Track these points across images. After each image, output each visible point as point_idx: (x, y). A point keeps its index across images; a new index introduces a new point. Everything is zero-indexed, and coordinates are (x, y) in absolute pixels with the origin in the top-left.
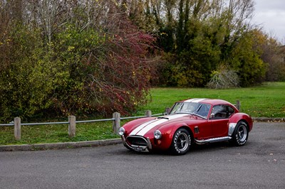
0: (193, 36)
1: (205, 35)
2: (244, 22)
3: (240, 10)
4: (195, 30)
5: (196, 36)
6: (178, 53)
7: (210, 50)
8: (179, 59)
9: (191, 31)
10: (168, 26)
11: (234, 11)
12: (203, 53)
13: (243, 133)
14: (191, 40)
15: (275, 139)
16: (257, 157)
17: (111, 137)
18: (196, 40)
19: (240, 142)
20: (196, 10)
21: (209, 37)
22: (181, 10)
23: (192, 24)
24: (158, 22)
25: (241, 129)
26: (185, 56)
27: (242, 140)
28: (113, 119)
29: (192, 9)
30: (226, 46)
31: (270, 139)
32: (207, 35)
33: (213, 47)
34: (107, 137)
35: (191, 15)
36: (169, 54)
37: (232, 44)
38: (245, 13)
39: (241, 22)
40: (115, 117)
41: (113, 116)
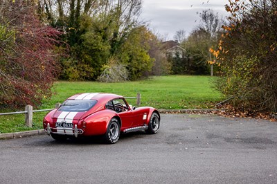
0: (84, 31)
1: (95, 31)
2: (132, 18)
3: (129, 7)
4: (86, 25)
5: (87, 31)
7: (101, 45)
8: (70, 53)
9: (82, 26)
10: (59, 20)
11: (123, 8)
12: (94, 48)
14: (83, 35)
15: (178, 129)
16: (168, 146)
17: (25, 130)
18: (87, 35)
20: (87, 6)
21: (101, 32)
22: (72, 5)
23: (83, 19)
26: (76, 50)
28: (26, 112)
29: (83, 5)
30: (115, 41)
31: (174, 129)
32: (98, 31)
33: (104, 42)
34: (20, 130)
35: (82, 9)
36: (61, 48)
37: (122, 39)
38: (133, 10)
39: (129, 18)
40: (28, 110)
41: (26, 108)
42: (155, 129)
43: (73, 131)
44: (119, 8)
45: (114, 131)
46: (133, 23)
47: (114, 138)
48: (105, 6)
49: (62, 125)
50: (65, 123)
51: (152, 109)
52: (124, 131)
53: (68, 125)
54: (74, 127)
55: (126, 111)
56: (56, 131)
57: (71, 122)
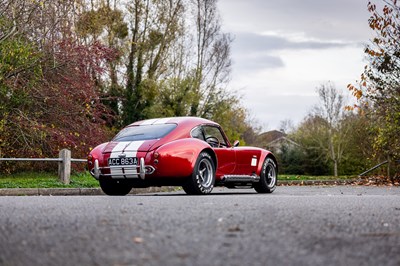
0: (148, 105)
1: (164, 103)
2: (217, 87)
3: (213, 71)
4: (151, 96)
5: (152, 104)
9: (144, 100)
10: (112, 89)
11: (205, 72)
14: (146, 109)
17: (58, 186)
18: (152, 109)
20: (152, 69)
21: (172, 104)
22: (130, 67)
23: (147, 87)
24: (97, 83)
28: (60, 159)
29: (145, 69)
32: (167, 102)
34: (50, 186)
35: (144, 76)
36: (114, 128)
38: (220, 75)
39: (213, 87)
40: (63, 157)
41: (60, 154)
42: (270, 186)
43: (138, 169)
44: (198, 72)
45: (205, 174)
46: (220, 92)
47: (205, 185)
48: (177, 71)
49: (119, 161)
50: (124, 157)
51: (265, 152)
52: (222, 177)
53: (130, 160)
54: (139, 163)
55: (225, 148)
56: (108, 171)
57: (134, 155)
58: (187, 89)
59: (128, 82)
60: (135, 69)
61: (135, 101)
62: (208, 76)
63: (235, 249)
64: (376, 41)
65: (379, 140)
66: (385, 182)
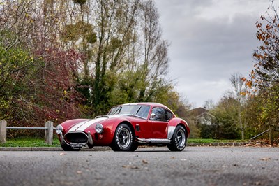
0: (110, 90)
1: (122, 88)
2: (159, 77)
3: (155, 66)
4: (112, 84)
5: (113, 89)
6: (95, 106)
8: (95, 112)
9: (107, 84)
10: (85, 79)
11: (149, 67)
13: (181, 138)
14: (108, 93)
17: (44, 146)
18: (113, 93)
19: (179, 147)
20: (113, 65)
21: (127, 90)
22: (98, 64)
23: (109, 77)
24: (75, 75)
25: (179, 134)
26: (101, 109)
27: (181, 145)
28: (46, 128)
29: (108, 64)
30: (142, 100)
32: (123, 88)
33: (130, 100)
35: (108, 69)
36: (86, 107)
38: (160, 69)
39: (156, 78)
40: (48, 126)
44: (145, 66)
46: (160, 81)
48: (131, 66)
58: (137, 79)
59: (96, 73)
60: (101, 64)
61: (101, 87)
62: (152, 69)
63: (127, 177)
64: (262, 48)
65: (263, 115)
66: (267, 144)
